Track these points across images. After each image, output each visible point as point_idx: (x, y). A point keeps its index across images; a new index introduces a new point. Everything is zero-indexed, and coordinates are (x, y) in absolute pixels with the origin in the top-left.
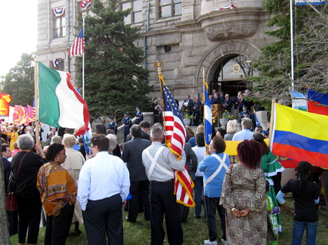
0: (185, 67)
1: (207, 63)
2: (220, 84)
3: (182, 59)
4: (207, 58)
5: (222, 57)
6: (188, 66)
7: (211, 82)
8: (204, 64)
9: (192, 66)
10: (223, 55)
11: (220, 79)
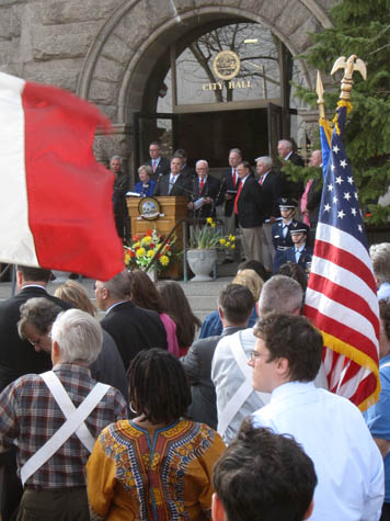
0: (36, 60)
1: (118, 49)
2: (166, 124)
3: (25, 33)
4: (121, 30)
5: (176, 26)
6: (47, 58)
7: (137, 116)
8: (107, 49)
9: (63, 56)
10: (179, 19)
11: (164, 105)
